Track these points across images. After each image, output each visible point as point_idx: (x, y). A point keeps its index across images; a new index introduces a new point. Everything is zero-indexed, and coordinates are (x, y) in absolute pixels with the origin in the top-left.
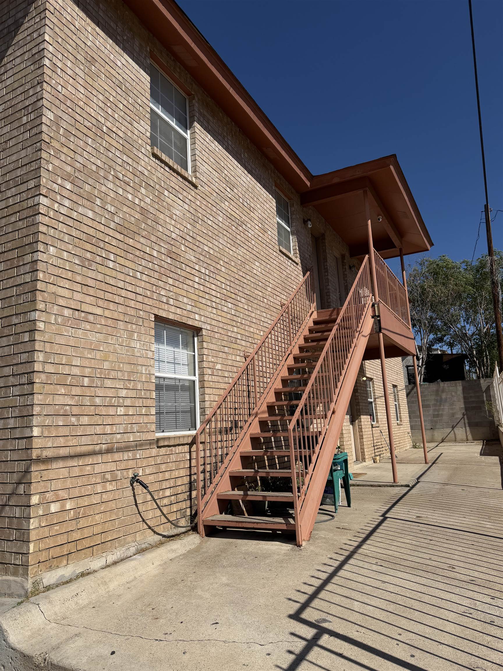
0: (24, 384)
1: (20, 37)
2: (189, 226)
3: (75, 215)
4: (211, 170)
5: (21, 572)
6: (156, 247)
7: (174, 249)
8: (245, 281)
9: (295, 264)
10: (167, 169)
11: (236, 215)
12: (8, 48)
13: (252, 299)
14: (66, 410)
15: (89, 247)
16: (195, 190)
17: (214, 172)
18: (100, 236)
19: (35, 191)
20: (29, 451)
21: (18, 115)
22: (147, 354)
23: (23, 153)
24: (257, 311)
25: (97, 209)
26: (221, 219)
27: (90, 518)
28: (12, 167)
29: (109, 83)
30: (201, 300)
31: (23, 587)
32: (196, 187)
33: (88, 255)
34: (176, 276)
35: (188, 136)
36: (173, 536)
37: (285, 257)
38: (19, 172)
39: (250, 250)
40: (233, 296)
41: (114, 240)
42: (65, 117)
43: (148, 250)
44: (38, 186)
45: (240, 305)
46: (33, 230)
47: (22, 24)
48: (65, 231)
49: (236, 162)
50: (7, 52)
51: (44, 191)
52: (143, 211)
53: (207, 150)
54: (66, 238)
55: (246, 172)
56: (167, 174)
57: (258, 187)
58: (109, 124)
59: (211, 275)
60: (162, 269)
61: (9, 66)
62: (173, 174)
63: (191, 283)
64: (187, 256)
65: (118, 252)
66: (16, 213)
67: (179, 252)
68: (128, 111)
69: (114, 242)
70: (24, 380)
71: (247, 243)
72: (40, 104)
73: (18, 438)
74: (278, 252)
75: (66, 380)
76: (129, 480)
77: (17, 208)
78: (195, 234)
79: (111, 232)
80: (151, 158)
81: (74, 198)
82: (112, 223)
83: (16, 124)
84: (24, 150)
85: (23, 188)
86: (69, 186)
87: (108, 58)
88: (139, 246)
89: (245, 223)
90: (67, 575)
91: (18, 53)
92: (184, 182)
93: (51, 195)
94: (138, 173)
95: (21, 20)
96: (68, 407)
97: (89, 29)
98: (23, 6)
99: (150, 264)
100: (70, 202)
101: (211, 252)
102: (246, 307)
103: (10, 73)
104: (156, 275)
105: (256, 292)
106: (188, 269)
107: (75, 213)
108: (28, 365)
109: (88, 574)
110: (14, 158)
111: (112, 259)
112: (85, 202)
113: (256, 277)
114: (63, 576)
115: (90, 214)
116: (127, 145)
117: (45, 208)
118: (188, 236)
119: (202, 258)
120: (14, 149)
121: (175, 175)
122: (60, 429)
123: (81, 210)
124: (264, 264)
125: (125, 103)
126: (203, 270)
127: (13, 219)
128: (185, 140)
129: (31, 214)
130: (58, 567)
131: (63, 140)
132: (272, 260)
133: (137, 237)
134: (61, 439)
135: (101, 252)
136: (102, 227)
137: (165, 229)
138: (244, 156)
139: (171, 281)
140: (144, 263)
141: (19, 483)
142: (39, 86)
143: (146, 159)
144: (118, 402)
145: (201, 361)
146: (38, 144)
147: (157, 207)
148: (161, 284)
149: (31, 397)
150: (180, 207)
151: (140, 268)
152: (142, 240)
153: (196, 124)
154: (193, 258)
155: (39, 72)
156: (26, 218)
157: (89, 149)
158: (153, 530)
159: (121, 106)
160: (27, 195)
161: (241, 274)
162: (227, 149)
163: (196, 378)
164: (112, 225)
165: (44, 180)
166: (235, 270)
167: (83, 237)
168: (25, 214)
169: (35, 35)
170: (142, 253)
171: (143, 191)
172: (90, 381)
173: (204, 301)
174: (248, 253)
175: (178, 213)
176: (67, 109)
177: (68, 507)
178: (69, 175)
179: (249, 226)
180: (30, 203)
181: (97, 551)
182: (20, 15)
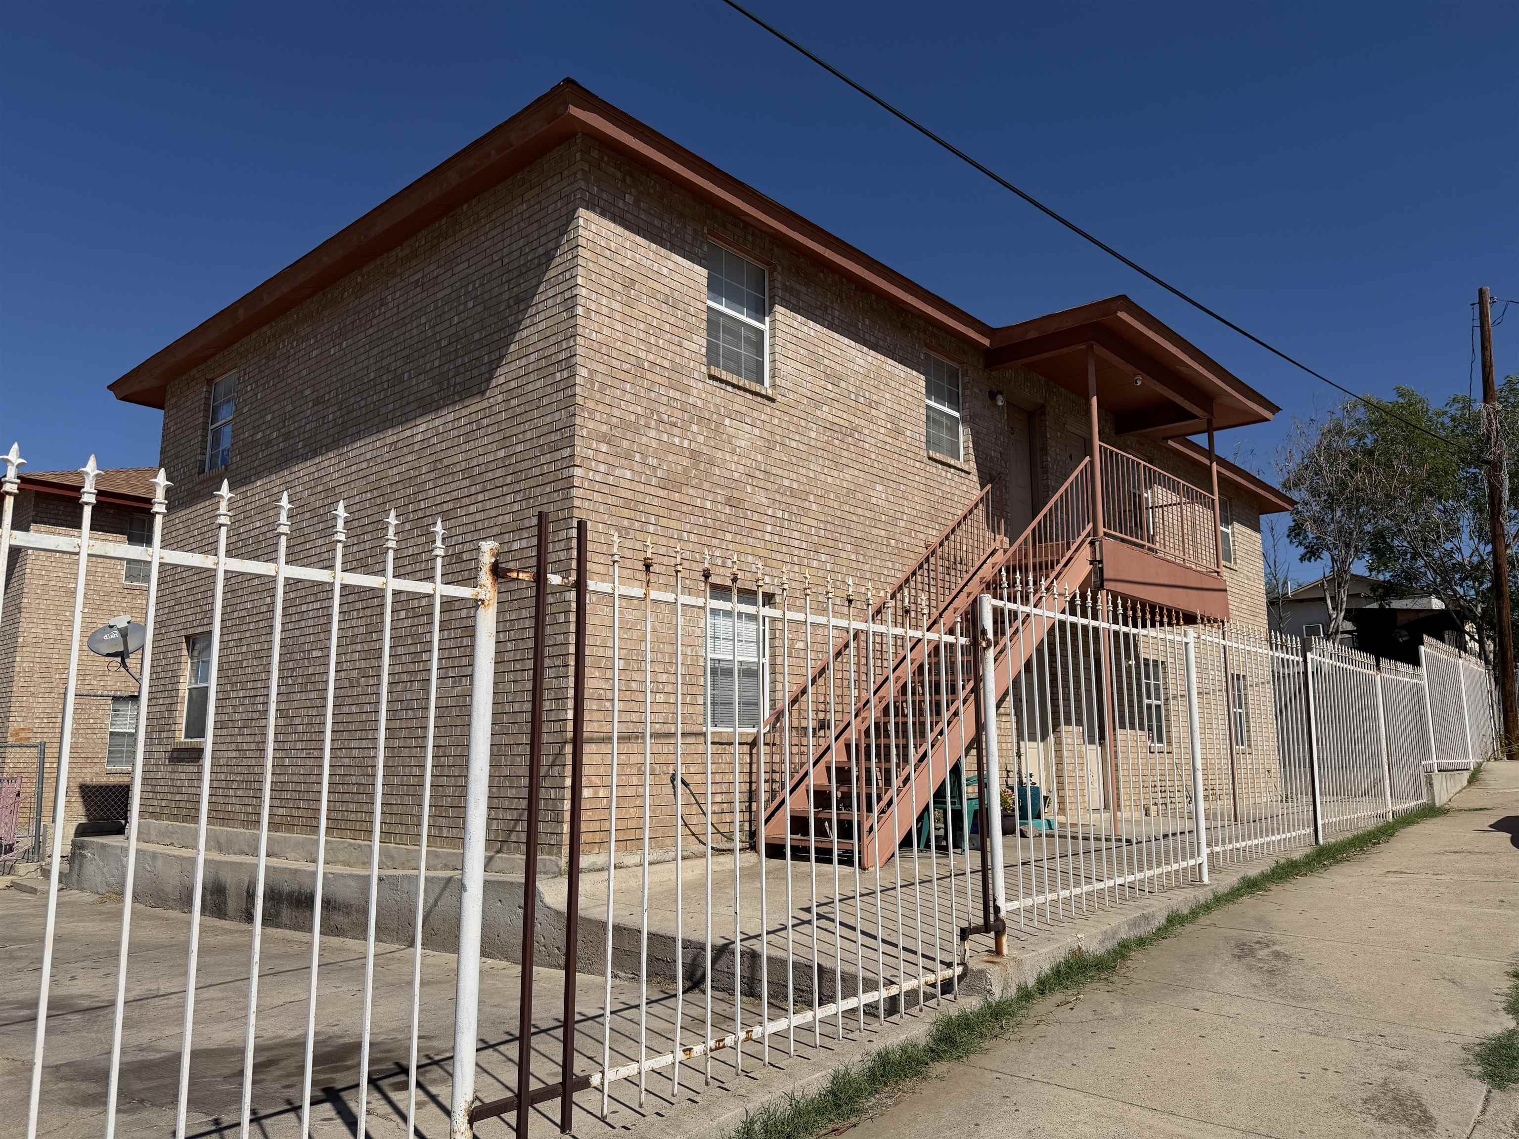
0: (559, 666)
1: (551, 273)
2: (759, 458)
3: (611, 480)
4: (800, 366)
5: (555, 851)
6: (710, 497)
7: (736, 494)
8: (854, 518)
9: (963, 474)
10: (729, 388)
11: (842, 422)
12: (540, 284)
13: (865, 543)
14: (600, 695)
15: (626, 514)
16: (772, 404)
17: (806, 369)
18: (640, 497)
19: (570, 461)
20: (564, 734)
21: (551, 369)
22: (693, 632)
23: (557, 416)
24: (874, 560)
25: (636, 467)
26: (813, 435)
27: (624, 810)
28: (546, 429)
29: (652, 302)
30: (774, 555)
31: (557, 865)
32: (772, 400)
33: (626, 523)
34: (737, 529)
35: (765, 327)
36: (724, 850)
37: (940, 466)
38: (553, 437)
39: (866, 468)
40: (830, 543)
41: (656, 499)
42: (601, 368)
43: (698, 502)
44: (572, 456)
45: (844, 555)
46: (567, 503)
47: (554, 258)
48: (600, 500)
49: (846, 341)
50: (538, 288)
51: (578, 461)
52: (694, 455)
53: (794, 340)
54: (602, 508)
55: (865, 349)
56: (728, 395)
57: (890, 365)
58: (651, 357)
59: (793, 518)
60: (717, 523)
61: (541, 307)
62: (738, 392)
63: (759, 534)
64: (756, 499)
65: (661, 512)
66: (551, 482)
67: (743, 495)
68: (676, 329)
69: (656, 501)
70: (560, 662)
71: (860, 459)
72: (573, 360)
73: (554, 721)
74: (926, 460)
75: (600, 663)
76: (669, 776)
77: (552, 477)
78: (769, 467)
79: (652, 491)
80: (707, 381)
81: (611, 460)
82: (654, 479)
83: (549, 380)
84: (558, 413)
85: (558, 455)
86: (604, 448)
87: (650, 271)
88: (687, 500)
89: (859, 429)
90: (599, 863)
91: (550, 293)
92: (755, 398)
93: (586, 463)
94: (689, 406)
95: (552, 252)
96: (602, 691)
97: (628, 244)
98: (554, 234)
99: (701, 519)
100: (606, 466)
101: (795, 485)
102: (853, 557)
103: (542, 316)
104: (709, 532)
105: (875, 531)
106: (756, 517)
107: (612, 478)
108: (564, 646)
109: (621, 867)
110: (548, 419)
111: (653, 522)
112: (623, 461)
113: (876, 509)
114: (595, 863)
115: (628, 474)
116: (675, 376)
117: (580, 480)
118: (757, 472)
119: (778, 497)
120: (548, 410)
121: (742, 393)
122: (594, 713)
123: (617, 472)
124: (894, 485)
125: (672, 320)
126: (780, 514)
127: (548, 489)
128: (762, 332)
129: (566, 486)
130: (590, 853)
131: (598, 396)
132: (910, 476)
133: (685, 489)
134: (595, 723)
135: (640, 516)
136: (642, 486)
137: (724, 470)
138: (863, 324)
139: (729, 537)
140: (692, 519)
141: (552, 765)
142: (572, 339)
143: (700, 385)
144: (658, 687)
145: (773, 638)
146: (572, 408)
147: (713, 444)
148: (715, 542)
149: (566, 680)
150: (747, 436)
151: (688, 527)
152: (691, 491)
153: (778, 308)
154: (764, 500)
155: (572, 322)
156: (561, 490)
157: (628, 397)
158: (697, 838)
159: (667, 327)
160: (562, 465)
161: (847, 508)
162: (831, 327)
163: (766, 660)
164: (654, 481)
165: (579, 449)
166: (836, 505)
167: (621, 502)
168: (560, 485)
169: (567, 275)
170: (691, 508)
171: (695, 428)
172: (625, 663)
173: (779, 556)
174: (862, 474)
175: (743, 443)
176: (602, 358)
177: (601, 795)
178: (605, 435)
179: (866, 431)
180: (565, 473)
181: (632, 847)
182: (551, 245)
